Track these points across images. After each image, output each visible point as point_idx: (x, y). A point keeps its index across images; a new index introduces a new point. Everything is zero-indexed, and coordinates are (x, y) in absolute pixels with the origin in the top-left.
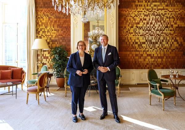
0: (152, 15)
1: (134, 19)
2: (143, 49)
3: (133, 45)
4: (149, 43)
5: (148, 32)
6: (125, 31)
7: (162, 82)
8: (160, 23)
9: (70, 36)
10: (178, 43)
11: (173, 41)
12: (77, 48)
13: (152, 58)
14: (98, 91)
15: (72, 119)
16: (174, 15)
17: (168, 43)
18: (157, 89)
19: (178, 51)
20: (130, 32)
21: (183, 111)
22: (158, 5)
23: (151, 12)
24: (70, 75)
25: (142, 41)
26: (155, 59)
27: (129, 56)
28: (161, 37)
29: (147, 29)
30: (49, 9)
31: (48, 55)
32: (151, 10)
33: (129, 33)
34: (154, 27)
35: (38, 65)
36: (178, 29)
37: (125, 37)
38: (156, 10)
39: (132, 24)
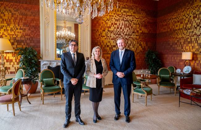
0: (122, 20)
1: (106, 23)
3: (105, 48)
5: (118, 36)
6: (98, 34)
8: (128, 29)
9: (40, 36)
10: (142, 47)
11: (138, 45)
16: (139, 22)
17: (134, 47)
19: (142, 54)
20: (103, 35)
22: (127, 11)
23: (121, 17)
25: (113, 44)
29: (117, 33)
30: (13, 3)
31: (12, 58)
32: (121, 16)
33: (102, 36)
34: (123, 32)
36: (142, 34)
37: (98, 40)
38: (125, 16)
39: (104, 27)
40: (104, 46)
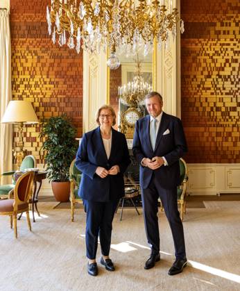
1: (213, 61)
2: (232, 121)
3: (212, 113)
6: (195, 84)
9: (82, 95)
12: (98, 120)
14: (141, 210)
15: (87, 269)
20: (205, 86)
24: (82, 176)
25: (229, 105)
27: (203, 136)
29: (239, 79)
30: (40, 40)
31: (35, 134)
33: (204, 88)
35: (15, 154)
37: (195, 96)
39: (209, 69)
40: (208, 109)
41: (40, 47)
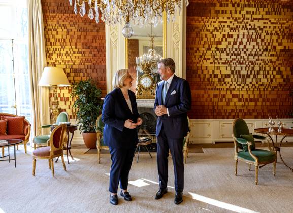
0: (243, 29)
1: (213, 36)
2: (226, 85)
3: (211, 79)
4: (235, 76)
5: (234, 57)
6: (197, 55)
7: (256, 140)
8: (255, 43)
9: (105, 63)
10: (282, 77)
11: (275, 73)
13: (240, 101)
15: (110, 199)
16: (278, 30)
17: (266, 77)
18: (247, 150)
19: (282, 90)
20: (206, 57)
21: (286, 185)
22: (253, 12)
23: (241, 23)
25: (224, 72)
26: (245, 103)
27: (203, 97)
28: (256, 66)
29: (233, 52)
31: (67, 95)
32: (241, 21)
33: (205, 59)
34: (245, 50)
35: (51, 111)
36: (284, 53)
37: (197, 65)
38: (249, 21)
39: (210, 44)
40: (208, 76)
41: (69, 21)
